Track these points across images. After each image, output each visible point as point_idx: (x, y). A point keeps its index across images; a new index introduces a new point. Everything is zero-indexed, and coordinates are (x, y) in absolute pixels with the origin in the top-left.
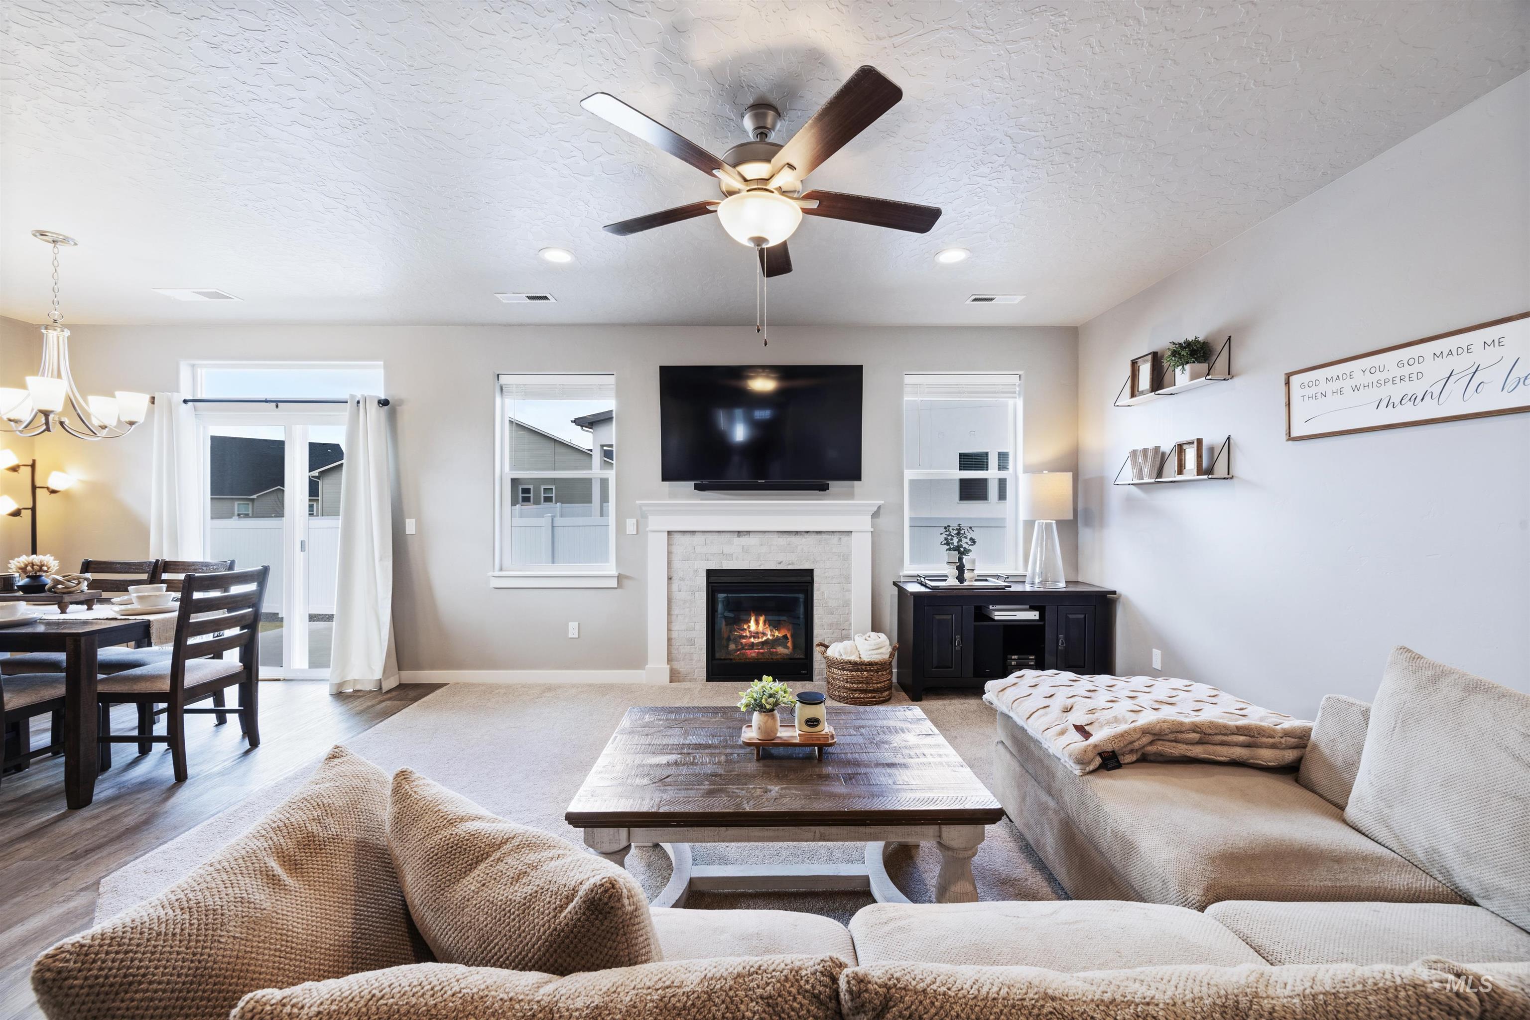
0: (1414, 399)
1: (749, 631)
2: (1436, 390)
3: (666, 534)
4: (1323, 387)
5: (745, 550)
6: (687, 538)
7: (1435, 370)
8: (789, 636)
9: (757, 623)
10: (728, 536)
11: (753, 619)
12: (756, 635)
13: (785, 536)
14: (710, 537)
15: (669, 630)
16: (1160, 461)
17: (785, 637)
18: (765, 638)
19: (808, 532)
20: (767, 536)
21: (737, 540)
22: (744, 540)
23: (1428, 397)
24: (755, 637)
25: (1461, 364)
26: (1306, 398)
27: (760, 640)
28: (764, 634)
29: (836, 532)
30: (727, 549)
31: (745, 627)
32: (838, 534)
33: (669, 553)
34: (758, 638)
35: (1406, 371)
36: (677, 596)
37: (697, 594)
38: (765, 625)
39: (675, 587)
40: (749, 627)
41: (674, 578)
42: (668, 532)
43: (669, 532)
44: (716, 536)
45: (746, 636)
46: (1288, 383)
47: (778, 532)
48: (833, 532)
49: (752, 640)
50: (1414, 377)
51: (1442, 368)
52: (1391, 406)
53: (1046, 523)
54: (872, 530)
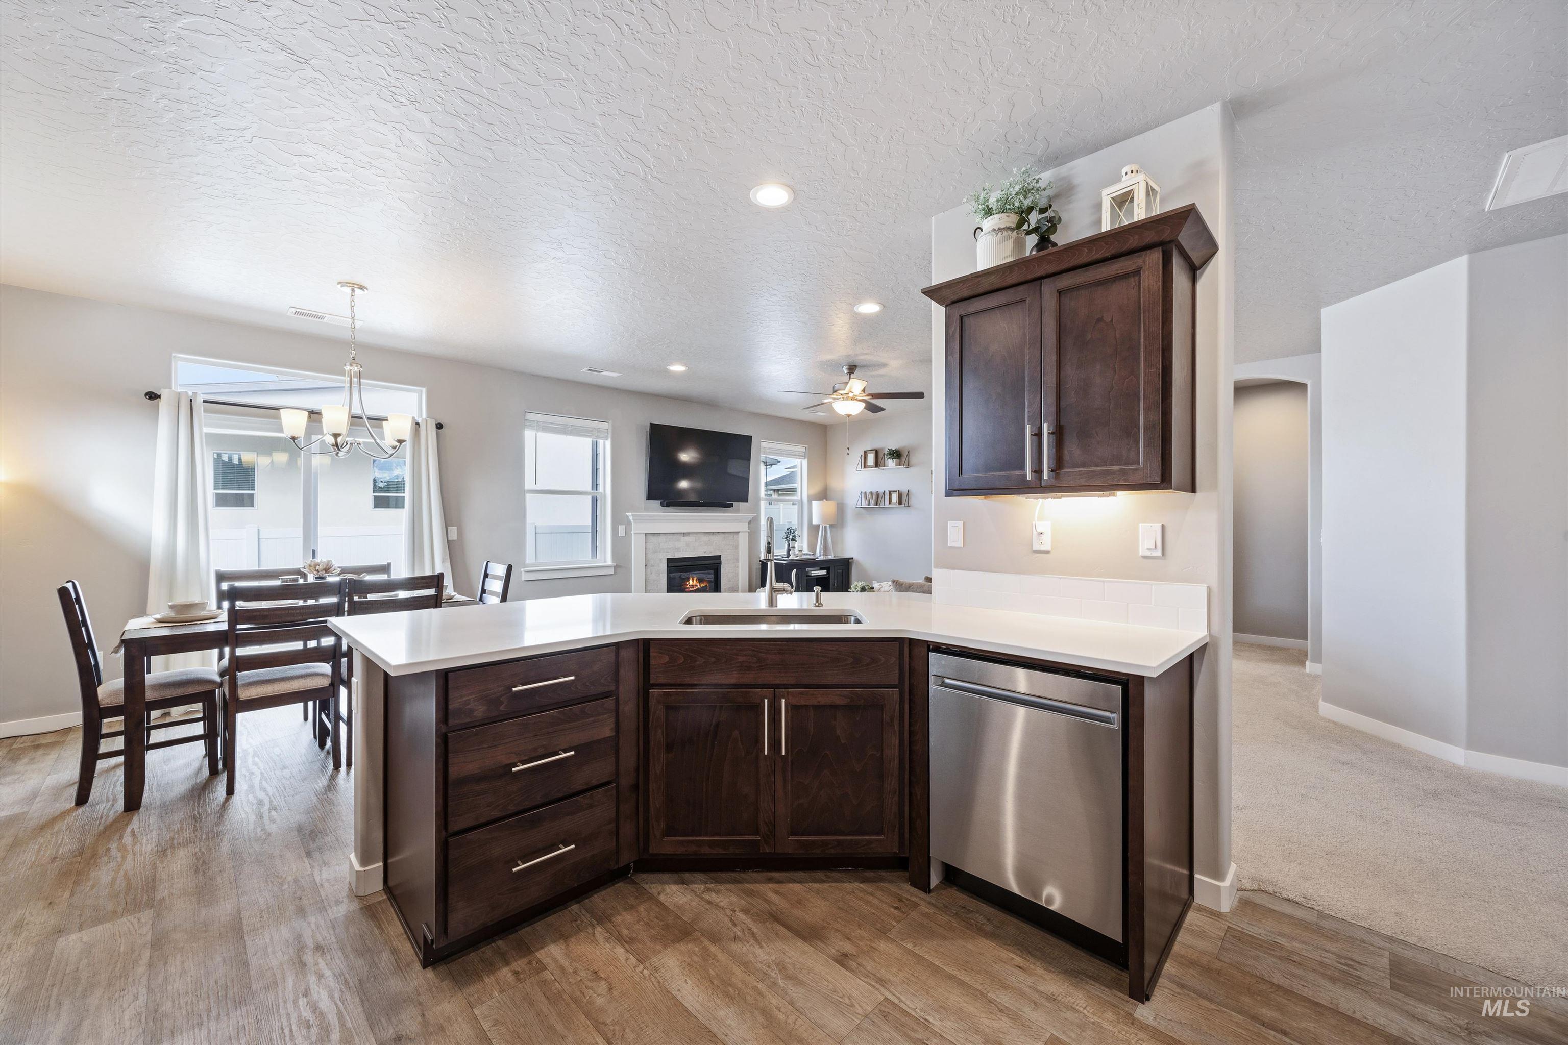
3: (644, 535)
5: (687, 545)
6: (656, 539)
10: (677, 537)
13: (708, 535)
14: (668, 537)
16: (878, 497)
19: (718, 533)
20: (698, 535)
21: (683, 539)
22: (687, 539)
30: (677, 545)
32: (733, 533)
33: (646, 548)
36: (650, 577)
37: (662, 574)
39: (649, 571)
41: (648, 565)
43: (647, 535)
44: (671, 536)
47: (704, 533)
48: (730, 532)
53: (825, 526)
54: (748, 530)
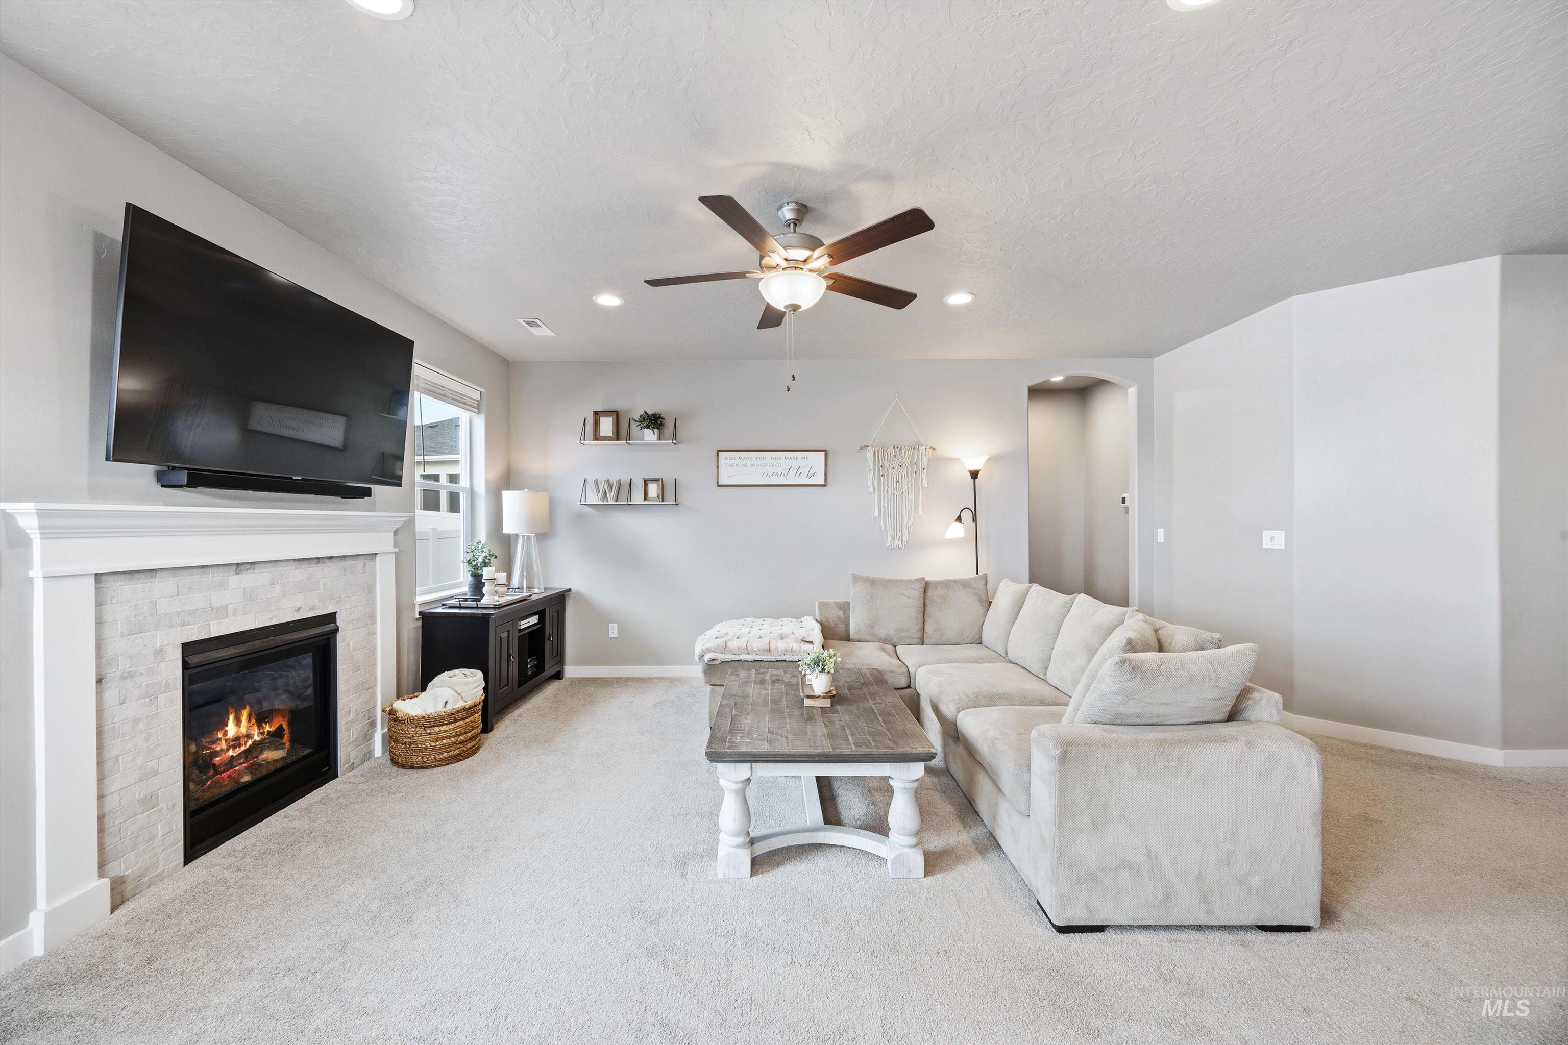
0: (777, 475)
1: (226, 741)
2: (786, 472)
3: (92, 580)
4: (737, 461)
5: (249, 595)
6: (139, 586)
7: (786, 464)
8: (285, 726)
9: (238, 722)
10: (219, 575)
11: (232, 717)
12: (236, 742)
13: (304, 565)
14: (188, 579)
15: (101, 797)
16: (621, 489)
17: (280, 729)
18: (250, 742)
19: (331, 558)
20: (281, 568)
21: (234, 580)
22: (247, 579)
23: (783, 474)
24: (234, 747)
25: (795, 464)
26: (728, 465)
27: (243, 748)
28: (248, 736)
29: (361, 555)
30: (219, 598)
31: (220, 735)
32: (362, 557)
33: (99, 622)
34: (240, 746)
35: (774, 462)
36: (118, 715)
37: (162, 698)
38: (249, 720)
39: (111, 696)
40: (225, 733)
41: (109, 676)
42: (96, 575)
43: (98, 576)
44: (197, 577)
45: (222, 750)
46: (718, 455)
47: (294, 560)
48: (357, 555)
49: (231, 753)
50: (778, 465)
51: (788, 464)
52: (768, 476)
53: (527, 536)
54: (397, 550)
